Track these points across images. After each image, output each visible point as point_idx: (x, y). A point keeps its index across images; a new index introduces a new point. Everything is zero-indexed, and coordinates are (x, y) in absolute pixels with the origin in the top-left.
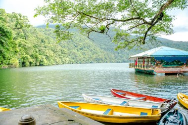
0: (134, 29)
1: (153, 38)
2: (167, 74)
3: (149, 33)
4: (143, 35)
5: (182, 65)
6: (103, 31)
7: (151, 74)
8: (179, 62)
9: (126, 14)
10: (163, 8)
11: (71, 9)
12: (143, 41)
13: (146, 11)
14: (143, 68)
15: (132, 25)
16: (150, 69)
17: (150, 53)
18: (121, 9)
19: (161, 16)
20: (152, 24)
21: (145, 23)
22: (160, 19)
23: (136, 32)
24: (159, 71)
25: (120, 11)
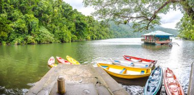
0: (143, 22)
1: (152, 27)
2: (162, 44)
3: (150, 24)
4: (147, 25)
6: (125, 23)
7: (154, 44)
9: (138, 14)
10: (156, 12)
12: (147, 28)
13: (148, 13)
14: (150, 42)
15: (142, 20)
16: (153, 42)
17: (153, 33)
18: (136, 11)
19: (155, 17)
20: (151, 20)
21: (148, 19)
22: (154, 18)
23: (144, 23)
24: (158, 43)
25: (135, 12)
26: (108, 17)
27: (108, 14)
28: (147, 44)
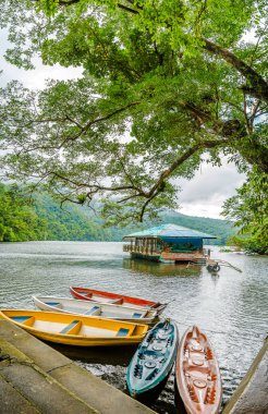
0: (130, 201)
1: (154, 215)
2: (178, 262)
3: (147, 207)
4: (139, 210)
5: (195, 250)
6: (82, 201)
7: (156, 261)
8: (191, 246)
10: (163, 176)
11: (39, 165)
12: (140, 218)
13: (142, 178)
14: (144, 253)
15: (129, 195)
16: (155, 254)
17: (155, 232)
18: (112, 172)
19: (162, 186)
20: (150, 196)
21: (142, 194)
22: (161, 190)
23: (132, 205)
24: (167, 258)
25: (109, 175)
26: (34, 179)
27: (37, 171)
28: (137, 258)
